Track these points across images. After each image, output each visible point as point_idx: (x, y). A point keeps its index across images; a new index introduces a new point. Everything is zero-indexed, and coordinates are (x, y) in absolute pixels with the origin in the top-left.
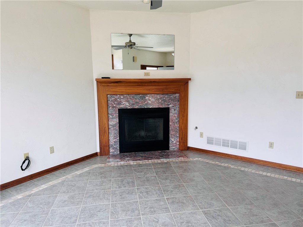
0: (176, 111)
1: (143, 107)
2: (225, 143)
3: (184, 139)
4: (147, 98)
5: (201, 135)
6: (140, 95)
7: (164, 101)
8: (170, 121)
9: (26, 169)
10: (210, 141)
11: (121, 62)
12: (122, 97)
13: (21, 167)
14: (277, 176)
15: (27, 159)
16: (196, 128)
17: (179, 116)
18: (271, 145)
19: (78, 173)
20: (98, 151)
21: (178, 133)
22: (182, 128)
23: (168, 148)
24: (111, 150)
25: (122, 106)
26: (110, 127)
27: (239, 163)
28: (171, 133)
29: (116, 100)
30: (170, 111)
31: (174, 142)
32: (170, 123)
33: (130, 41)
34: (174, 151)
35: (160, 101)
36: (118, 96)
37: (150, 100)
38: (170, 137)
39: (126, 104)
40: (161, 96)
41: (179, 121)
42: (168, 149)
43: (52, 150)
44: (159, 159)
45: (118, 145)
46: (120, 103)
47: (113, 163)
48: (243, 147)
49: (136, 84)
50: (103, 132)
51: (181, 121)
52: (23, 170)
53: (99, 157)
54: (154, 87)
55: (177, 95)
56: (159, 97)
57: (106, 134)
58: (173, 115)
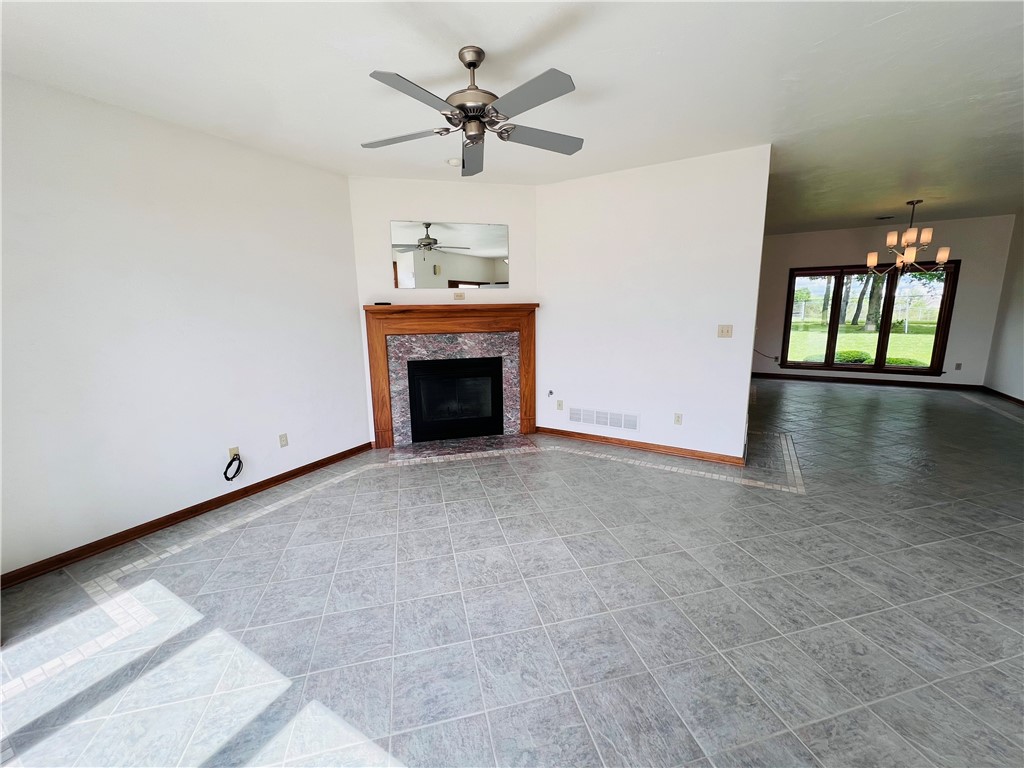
0: (514, 364)
1: (453, 358)
2: (601, 419)
3: (530, 414)
4: (460, 340)
5: (560, 405)
6: (448, 335)
7: (492, 346)
8: (504, 381)
9: (234, 477)
10: (575, 416)
11: (411, 276)
12: (414, 339)
13: (225, 473)
14: (688, 472)
15: (236, 458)
16: (551, 393)
17: (520, 373)
18: (678, 419)
19: (335, 480)
20: (372, 439)
21: (518, 403)
22: (526, 394)
23: (500, 430)
24: (397, 438)
25: (414, 356)
26: (393, 394)
27: (625, 452)
28: (507, 403)
29: (402, 345)
30: (504, 364)
31: (512, 419)
32: (504, 386)
33: (428, 237)
34: (513, 436)
35: (485, 345)
36: (407, 337)
37: (466, 344)
38: (505, 410)
39: (421, 353)
40: (487, 336)
41: (519, 382)
42: (502, 433)
43: (284, 441)
44: (485, 450)
45: (409, 429)
46: (409, 351)
47: (400, 460)
48: (632, 424)
49: (440, 315)
50: (381, 404)
51: (524, 381)
52: (228, 479)
53: (374, 450)
54: (472, 320)
55: (516, 334)
56: (483, 339)
57: (385, 409)
58: (510, 369)
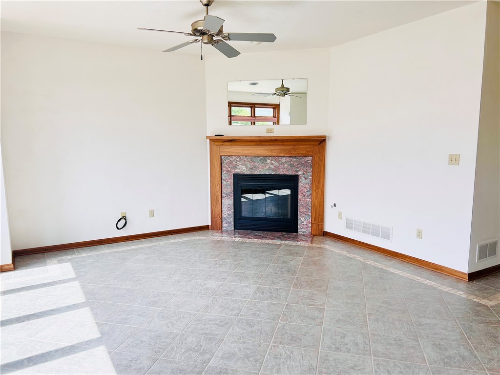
0: (308, 181)
1: (263, 173)
2: (366, 229)
3: (318, 220)
4: (269, 161)
5: (340, 215)
6: (261, 158)
7: (292, 166)
8: (299, 193)
9: (122, 228)
10: (349, 225)
12: (238, 159)
13: (117, 225)
15: (124, 218)
16: (335, 205)
17: (311, 187)
18: (419, 234)
20: (210, 224)
21: (310, 211)
22: (316, 204)
23: (296, 231)
24: (224, 225)
25: (238, 171)
26: (223, 195)
28: (301, 209)
29: (231, 163)
30: (300, 180)
31: (304, 222)
32: (299, 197)
33: (283, 86)
34: (304, 235)
35: (286, 166)
36: (234, 157)
37: (272, 164)
38: (299, 215)
39: (243, 169)
40: (288, 159)
41: (311, 194)
42: (297, 233)
43: (152, 213)
45: (233, 219)
46: (235, 167)
47: (226, 238)
48: (386, 236)
49: (255, 144)
50: (216, 201)
51: (314, 194)
52: (118, 228)
53: (210, 230)
54: (278, 147)
55: (310, 158)
56: (284, 161)
57: (218, 204)
58: (304, 184)
